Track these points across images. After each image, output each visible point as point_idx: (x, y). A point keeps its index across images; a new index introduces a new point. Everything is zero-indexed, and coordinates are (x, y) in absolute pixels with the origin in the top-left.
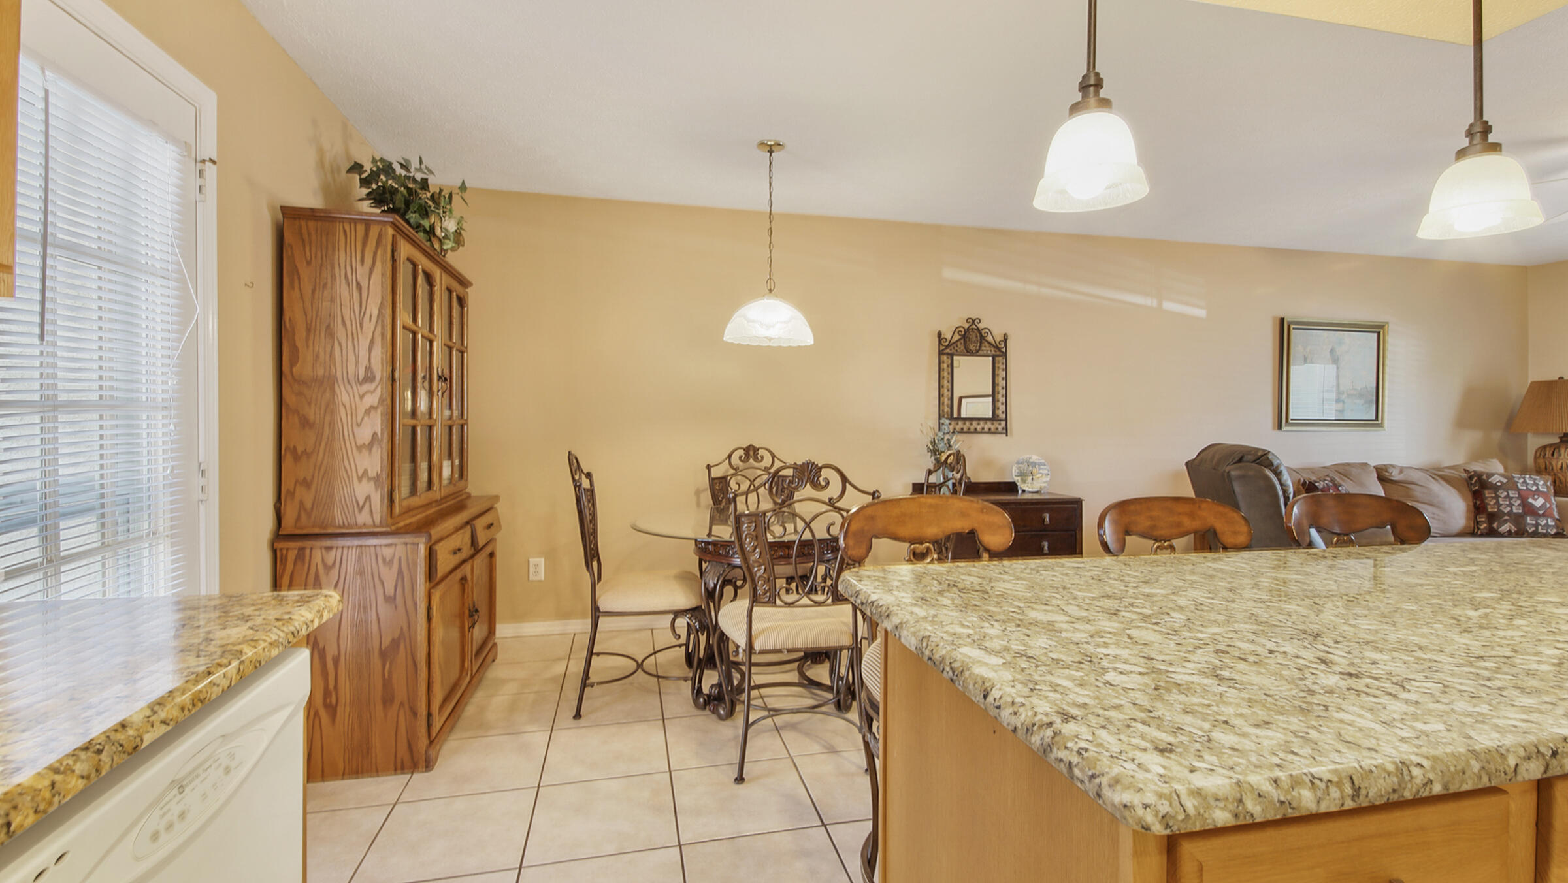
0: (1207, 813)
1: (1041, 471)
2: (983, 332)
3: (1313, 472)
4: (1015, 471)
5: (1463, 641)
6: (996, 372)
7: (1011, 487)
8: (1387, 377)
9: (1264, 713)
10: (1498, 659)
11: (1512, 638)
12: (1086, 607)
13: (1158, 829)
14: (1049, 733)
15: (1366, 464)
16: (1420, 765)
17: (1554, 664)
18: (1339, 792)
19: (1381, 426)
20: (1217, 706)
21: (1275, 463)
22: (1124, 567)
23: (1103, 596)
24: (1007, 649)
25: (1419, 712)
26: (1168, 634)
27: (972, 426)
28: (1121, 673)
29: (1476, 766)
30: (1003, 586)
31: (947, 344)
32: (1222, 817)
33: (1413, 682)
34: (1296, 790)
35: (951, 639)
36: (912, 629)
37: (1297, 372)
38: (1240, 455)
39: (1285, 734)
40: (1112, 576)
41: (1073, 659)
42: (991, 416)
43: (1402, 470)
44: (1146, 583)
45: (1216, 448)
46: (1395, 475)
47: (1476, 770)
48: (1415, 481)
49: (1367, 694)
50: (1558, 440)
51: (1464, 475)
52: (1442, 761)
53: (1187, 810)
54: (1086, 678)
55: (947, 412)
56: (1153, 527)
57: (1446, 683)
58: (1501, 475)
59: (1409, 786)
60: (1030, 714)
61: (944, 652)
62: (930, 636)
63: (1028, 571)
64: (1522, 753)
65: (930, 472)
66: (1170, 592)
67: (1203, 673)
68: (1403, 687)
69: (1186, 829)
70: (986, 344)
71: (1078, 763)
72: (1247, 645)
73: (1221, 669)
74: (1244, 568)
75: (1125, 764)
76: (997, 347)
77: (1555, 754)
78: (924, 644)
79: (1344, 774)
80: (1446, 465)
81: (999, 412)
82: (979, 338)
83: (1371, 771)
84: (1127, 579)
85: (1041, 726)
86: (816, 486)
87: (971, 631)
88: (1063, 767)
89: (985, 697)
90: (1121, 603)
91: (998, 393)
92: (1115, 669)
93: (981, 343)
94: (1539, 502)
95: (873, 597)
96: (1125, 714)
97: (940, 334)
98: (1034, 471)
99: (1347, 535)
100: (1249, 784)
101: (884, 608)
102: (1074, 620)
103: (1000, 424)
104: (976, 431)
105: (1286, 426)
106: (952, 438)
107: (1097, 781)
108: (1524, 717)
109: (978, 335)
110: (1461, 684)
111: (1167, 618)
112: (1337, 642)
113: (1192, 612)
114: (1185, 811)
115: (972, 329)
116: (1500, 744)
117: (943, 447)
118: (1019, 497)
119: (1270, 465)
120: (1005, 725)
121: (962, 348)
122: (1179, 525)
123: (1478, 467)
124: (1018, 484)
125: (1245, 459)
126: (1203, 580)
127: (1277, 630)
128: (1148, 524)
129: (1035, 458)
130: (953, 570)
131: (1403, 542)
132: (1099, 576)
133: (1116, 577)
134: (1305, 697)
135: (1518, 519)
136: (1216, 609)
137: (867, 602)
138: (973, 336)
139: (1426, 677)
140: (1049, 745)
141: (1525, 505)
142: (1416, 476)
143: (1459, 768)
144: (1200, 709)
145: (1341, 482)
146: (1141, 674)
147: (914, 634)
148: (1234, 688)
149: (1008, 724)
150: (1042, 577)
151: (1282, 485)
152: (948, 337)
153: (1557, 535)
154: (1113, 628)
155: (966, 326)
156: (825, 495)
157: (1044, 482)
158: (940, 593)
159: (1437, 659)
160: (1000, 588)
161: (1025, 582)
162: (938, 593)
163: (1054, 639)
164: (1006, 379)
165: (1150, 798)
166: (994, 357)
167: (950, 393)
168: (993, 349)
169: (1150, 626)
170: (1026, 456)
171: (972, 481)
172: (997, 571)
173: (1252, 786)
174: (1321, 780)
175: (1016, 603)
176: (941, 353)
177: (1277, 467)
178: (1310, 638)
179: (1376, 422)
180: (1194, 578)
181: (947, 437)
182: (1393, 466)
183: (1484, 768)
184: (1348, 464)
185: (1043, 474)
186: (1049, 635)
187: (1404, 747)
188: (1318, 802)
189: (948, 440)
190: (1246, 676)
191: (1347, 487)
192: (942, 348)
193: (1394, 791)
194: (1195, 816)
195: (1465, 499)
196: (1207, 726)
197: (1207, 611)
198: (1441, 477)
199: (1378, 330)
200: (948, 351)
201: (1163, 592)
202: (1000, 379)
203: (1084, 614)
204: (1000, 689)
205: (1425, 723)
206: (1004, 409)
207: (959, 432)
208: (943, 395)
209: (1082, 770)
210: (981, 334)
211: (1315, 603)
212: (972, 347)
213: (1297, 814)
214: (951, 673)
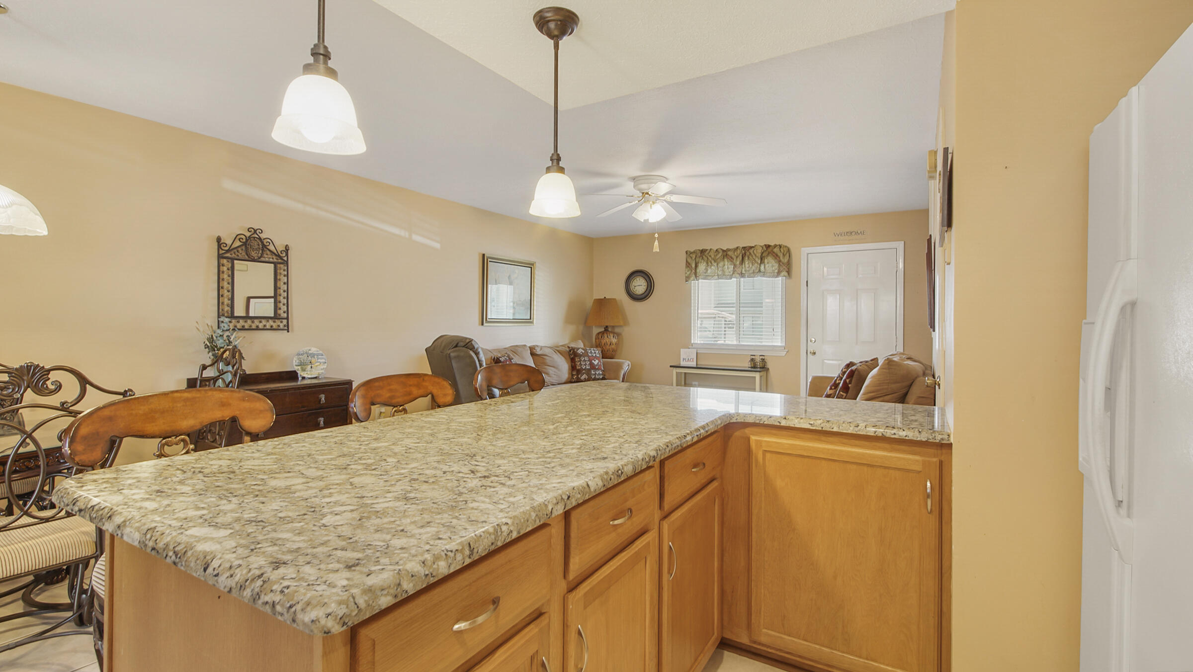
0: (375, 603)
1: (319, 360)
2: (265, 241)
3: (499, 352)
4: (295, 361)
5: (544, 444)
6: (278, 277)
7: (292, 376)
8: (535, 293)
9: (429, 516)
10: (556, 451)
11: (565, 438)
12: (323, 467)
13: (336, 629)
14: (259, 583)
15: (525, 345)
16: (507, 524)
17: (578, 448)
18: (461, 556)
19: (532, 323)
20: (400, 520)
21: (476, 346)
22: (363, 430)
23: (340, 456)
24: (238, 520)
25: (513, 491)
26: (381, 475)
27: (251, 324)
28: (336, 514)
29: (533, 515)
30: (252, 464)
31: (227, 248)
32: (385, 601)
33: (515, 474)
34: (436, 564)
35: (180, 524)
36: (137, 525)
37: (492, 289)
38: (456, 342)
39: (438, 527)
40: (352, 438)
41: (297, 514)
42: (273, 316)
43: (541, 348)
44: (375, 439)
45: (442, 339)
46: (539, 352)
47: (533, 518)
48: (547, 354)
49: (490, 487)
50: (603, 330)
51: (568, 349)
52: (518, 518)
53: (360, 606)
54: (306, 526)
55: (227, 312)
56: (391, 397)
57: (530, 470)
58: (582, 349)
59: (500, 538)
60: (245, 572)
61: (169, 539)
62: (155, 527)
63: (280, 446)
64: (555, 501)
65: (204, 367)
66: (391, 443)
67: (397, 499)
68: (509, 477)
69: (358, 620)
70: (268, 252)
71: (280, 600)
72: (431, 471)
73: (410, 492)
74: (444, 418)
75: (318, 588)
76: (278, 256)
77: (569, 497)
78: (148, 536)
79: (465, 543)
80: (561, 344)
81: (281, 312)
82: (261, 246)
83: (481, 536)
84: (362, 439)
85: (253, 580)
86: (41, 390)
87: (204, 512)
88: (268, 609)
89: (205, 570)
90: (352, 459)
91: (280, 295)
92: (331, 513)
93: (263, 250)
94: (596, 362)
95: (95, 501)
96: (330, 547)
97: (219, 239)
98: (313, 360)
99: (506, 389)
100: (406, 570)
101: (106, 510)
102: (309, 480)
103: (281, 322)
104: (257, 329)
105: (486, 322)
106: (232, 335)
107: (293, 609)
108: (559, 481)
109: (260, 243)
110: (537, 469)
111: (383, 463)
112: (483, 458)
113: (402, 455)
114: (358, 607)
115: (254, 238)
116: (545, 499)
117: (222, 343)
118: (299, 383)
119: (473, 348)
120: (222, 588)
121: (244, 254)
122: (410, 393)
123: (573, 345)
124: (298, 372)
125: (459, 345)
126: (416, 431)
127: (453, 457)
128: (388, 395)
129: (314, 350)
130: (203, 457)
131: (533, 391)
132: (341, 440)
133: (355, 439)
134: (456, 498)
135: (588, 372)
136: (418, 450)
137: (86, 507)
138: (255, 244)
139: (522, 469)
140: (258, 594)
141: (591, 364)
142: (548, 351)
143: (526, 519)
144: (387, 526)
145: (513, 357)
146: (352, 511)
147: (138, 529)
148: (415, 504)
149: (225, 587)
150: (292, 450)
151: (479, 361)
152: (229, 242)
153: (604, 379)
154: (340, 480)
155: (248, 234)
156: (55, 400)
157: (322, 369)
158: (181, 482)
159: (529, 457)
160: (248, 465)
161: (274, 457)
162: (179, 482)
163: (287, 500)
164: (287, 283)
165: (333, 607)
166: (275, 264)
167: (230, 294)
168: (274, 257)
169: (369, 472)
170: (305, 349)
171: (247, 373)
172: (250, 451)
173: (408, 572)
174: (452, 551)
175: (260, 477)
176: (220, 257)
177: (477, 349)
178: (469, 458)
179: (529, 321)
180: (411, 430)
181: (227, 333)
182: (537, 346)
183: (537, 515)
184: (517, 346)
185: (320, 363)
186: (284, 498)
187: (501, 515)
188: (449, 566)
189: (228, 336)
190: (425, 494)
191: (516, 360)
192: (221, 252)
193: (492, 544)
194: (366, 607)
195: (568, 363)
196: (388, 537)
197: (412, 453)
198: (558, 351)
199: (531, 266)
200: (228, 255)
201: (386, 444)
202: (282, 283)
203: (320, 473)
204: (220, 558)
205: (515, 497)
206: (286, 309)
207: (239, 329)
208: (222, 296)
209: (282, 606)
210: (262, 243)
211: (478, 435)
212: (254, 254)
213: (436, 579)
214: (174, 557)
